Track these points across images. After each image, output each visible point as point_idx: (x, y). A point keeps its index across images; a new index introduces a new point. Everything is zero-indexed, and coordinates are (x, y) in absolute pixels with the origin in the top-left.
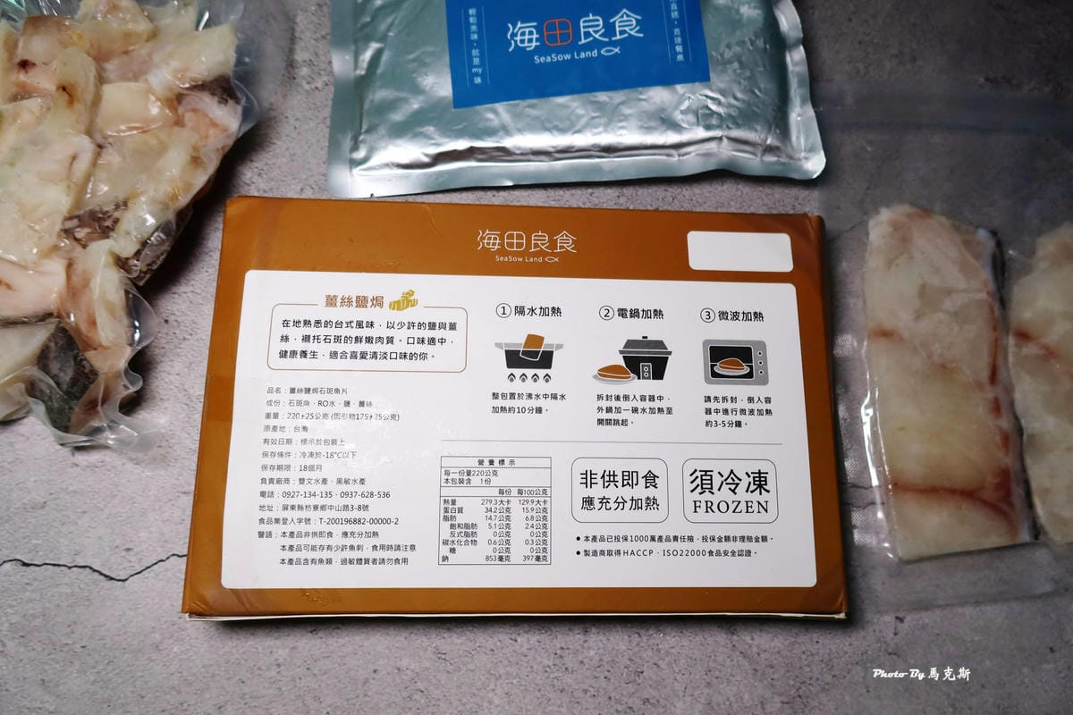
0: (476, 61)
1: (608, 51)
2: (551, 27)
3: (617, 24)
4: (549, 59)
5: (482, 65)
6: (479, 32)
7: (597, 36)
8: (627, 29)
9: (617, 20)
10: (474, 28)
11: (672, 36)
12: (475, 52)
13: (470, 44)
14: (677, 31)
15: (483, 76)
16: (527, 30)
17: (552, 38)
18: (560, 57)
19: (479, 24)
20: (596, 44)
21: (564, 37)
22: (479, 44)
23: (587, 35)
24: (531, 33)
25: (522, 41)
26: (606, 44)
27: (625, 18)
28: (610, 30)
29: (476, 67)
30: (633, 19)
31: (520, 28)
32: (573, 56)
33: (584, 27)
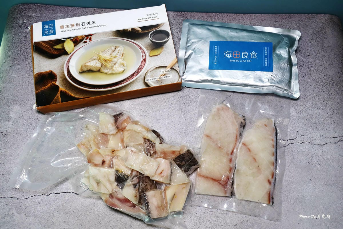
0: (216, 59)
1: (248, 61)
2: (235, 53)
3: (251, 55)
4: (233, 61)
5: (217, 60)
6: (217, 52)
7: (246, 57)
8: (254, 56)
9: (251, 54)
10: (216, 51)
11: (265, 60)
12: (216, 57)
13: (215, 55)
14: (266, 58)
15: (217, 63)
16: (229, 53)
17: (235, 56)
18: (236, 61)
19: (217, 50)
20: (245, 59)
21: (238, 56)
22: (217, 55)
23: (244, 56)
24: (230, 54)
25: (228, 56)
26: (248, 59)
27: (253, 54)
28: (249, 56)
29: (215, 60)
30: (256, 54)
31: (227, 52)
32: (239, 61)
33: (243, 54)
